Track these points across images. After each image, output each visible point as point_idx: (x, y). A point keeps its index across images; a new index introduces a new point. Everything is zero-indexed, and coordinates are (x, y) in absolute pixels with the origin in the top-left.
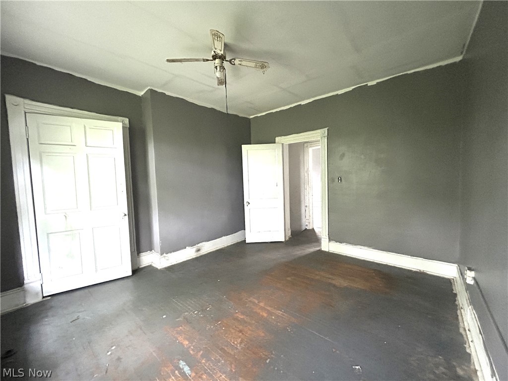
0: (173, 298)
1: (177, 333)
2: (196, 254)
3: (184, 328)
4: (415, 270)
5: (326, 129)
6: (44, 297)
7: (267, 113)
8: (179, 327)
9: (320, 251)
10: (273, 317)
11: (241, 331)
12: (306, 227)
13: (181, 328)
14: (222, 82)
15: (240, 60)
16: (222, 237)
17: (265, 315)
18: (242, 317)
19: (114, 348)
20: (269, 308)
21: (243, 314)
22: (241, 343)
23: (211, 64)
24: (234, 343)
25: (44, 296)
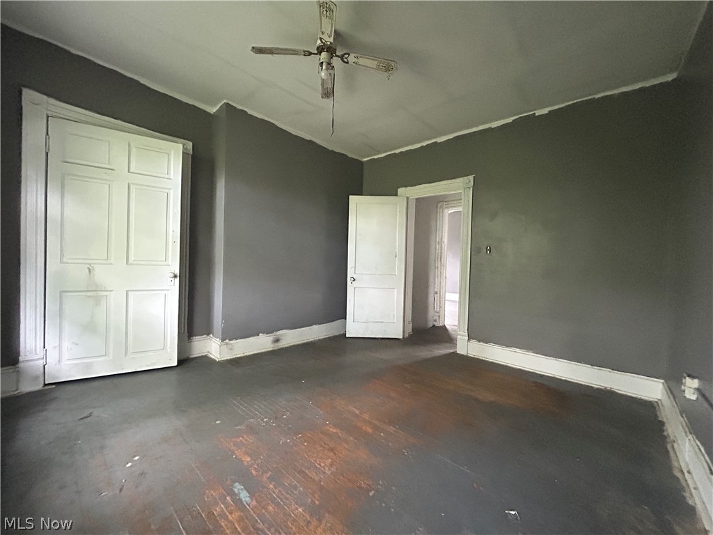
0: (234, 399)
1: (235, 445)
2: (273, 346)
3: (246, 440)
4: (598, 387)
5: (471, 178)
6: (45, 385)
7: (388, 153)
8: (238, 437)
9: (455, 354)
10: (382, 434)
11: (332, 450)
12: (435, 323)
13: (241, 438)
14: (328, 93)
15: (355, 55)
16: (312, 325)
17: (370, 431)
18: (335, 431)
19: (137, 458)
20: (376, 422)
21: (335, 426)
22: (331, 465)
23: (315, 59)
24: (320, 465)
25: (47, 382)
